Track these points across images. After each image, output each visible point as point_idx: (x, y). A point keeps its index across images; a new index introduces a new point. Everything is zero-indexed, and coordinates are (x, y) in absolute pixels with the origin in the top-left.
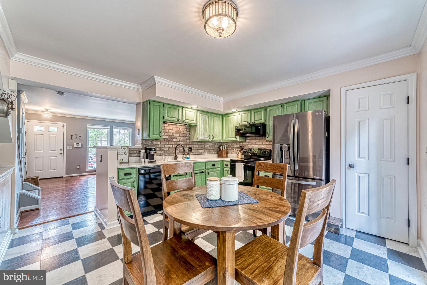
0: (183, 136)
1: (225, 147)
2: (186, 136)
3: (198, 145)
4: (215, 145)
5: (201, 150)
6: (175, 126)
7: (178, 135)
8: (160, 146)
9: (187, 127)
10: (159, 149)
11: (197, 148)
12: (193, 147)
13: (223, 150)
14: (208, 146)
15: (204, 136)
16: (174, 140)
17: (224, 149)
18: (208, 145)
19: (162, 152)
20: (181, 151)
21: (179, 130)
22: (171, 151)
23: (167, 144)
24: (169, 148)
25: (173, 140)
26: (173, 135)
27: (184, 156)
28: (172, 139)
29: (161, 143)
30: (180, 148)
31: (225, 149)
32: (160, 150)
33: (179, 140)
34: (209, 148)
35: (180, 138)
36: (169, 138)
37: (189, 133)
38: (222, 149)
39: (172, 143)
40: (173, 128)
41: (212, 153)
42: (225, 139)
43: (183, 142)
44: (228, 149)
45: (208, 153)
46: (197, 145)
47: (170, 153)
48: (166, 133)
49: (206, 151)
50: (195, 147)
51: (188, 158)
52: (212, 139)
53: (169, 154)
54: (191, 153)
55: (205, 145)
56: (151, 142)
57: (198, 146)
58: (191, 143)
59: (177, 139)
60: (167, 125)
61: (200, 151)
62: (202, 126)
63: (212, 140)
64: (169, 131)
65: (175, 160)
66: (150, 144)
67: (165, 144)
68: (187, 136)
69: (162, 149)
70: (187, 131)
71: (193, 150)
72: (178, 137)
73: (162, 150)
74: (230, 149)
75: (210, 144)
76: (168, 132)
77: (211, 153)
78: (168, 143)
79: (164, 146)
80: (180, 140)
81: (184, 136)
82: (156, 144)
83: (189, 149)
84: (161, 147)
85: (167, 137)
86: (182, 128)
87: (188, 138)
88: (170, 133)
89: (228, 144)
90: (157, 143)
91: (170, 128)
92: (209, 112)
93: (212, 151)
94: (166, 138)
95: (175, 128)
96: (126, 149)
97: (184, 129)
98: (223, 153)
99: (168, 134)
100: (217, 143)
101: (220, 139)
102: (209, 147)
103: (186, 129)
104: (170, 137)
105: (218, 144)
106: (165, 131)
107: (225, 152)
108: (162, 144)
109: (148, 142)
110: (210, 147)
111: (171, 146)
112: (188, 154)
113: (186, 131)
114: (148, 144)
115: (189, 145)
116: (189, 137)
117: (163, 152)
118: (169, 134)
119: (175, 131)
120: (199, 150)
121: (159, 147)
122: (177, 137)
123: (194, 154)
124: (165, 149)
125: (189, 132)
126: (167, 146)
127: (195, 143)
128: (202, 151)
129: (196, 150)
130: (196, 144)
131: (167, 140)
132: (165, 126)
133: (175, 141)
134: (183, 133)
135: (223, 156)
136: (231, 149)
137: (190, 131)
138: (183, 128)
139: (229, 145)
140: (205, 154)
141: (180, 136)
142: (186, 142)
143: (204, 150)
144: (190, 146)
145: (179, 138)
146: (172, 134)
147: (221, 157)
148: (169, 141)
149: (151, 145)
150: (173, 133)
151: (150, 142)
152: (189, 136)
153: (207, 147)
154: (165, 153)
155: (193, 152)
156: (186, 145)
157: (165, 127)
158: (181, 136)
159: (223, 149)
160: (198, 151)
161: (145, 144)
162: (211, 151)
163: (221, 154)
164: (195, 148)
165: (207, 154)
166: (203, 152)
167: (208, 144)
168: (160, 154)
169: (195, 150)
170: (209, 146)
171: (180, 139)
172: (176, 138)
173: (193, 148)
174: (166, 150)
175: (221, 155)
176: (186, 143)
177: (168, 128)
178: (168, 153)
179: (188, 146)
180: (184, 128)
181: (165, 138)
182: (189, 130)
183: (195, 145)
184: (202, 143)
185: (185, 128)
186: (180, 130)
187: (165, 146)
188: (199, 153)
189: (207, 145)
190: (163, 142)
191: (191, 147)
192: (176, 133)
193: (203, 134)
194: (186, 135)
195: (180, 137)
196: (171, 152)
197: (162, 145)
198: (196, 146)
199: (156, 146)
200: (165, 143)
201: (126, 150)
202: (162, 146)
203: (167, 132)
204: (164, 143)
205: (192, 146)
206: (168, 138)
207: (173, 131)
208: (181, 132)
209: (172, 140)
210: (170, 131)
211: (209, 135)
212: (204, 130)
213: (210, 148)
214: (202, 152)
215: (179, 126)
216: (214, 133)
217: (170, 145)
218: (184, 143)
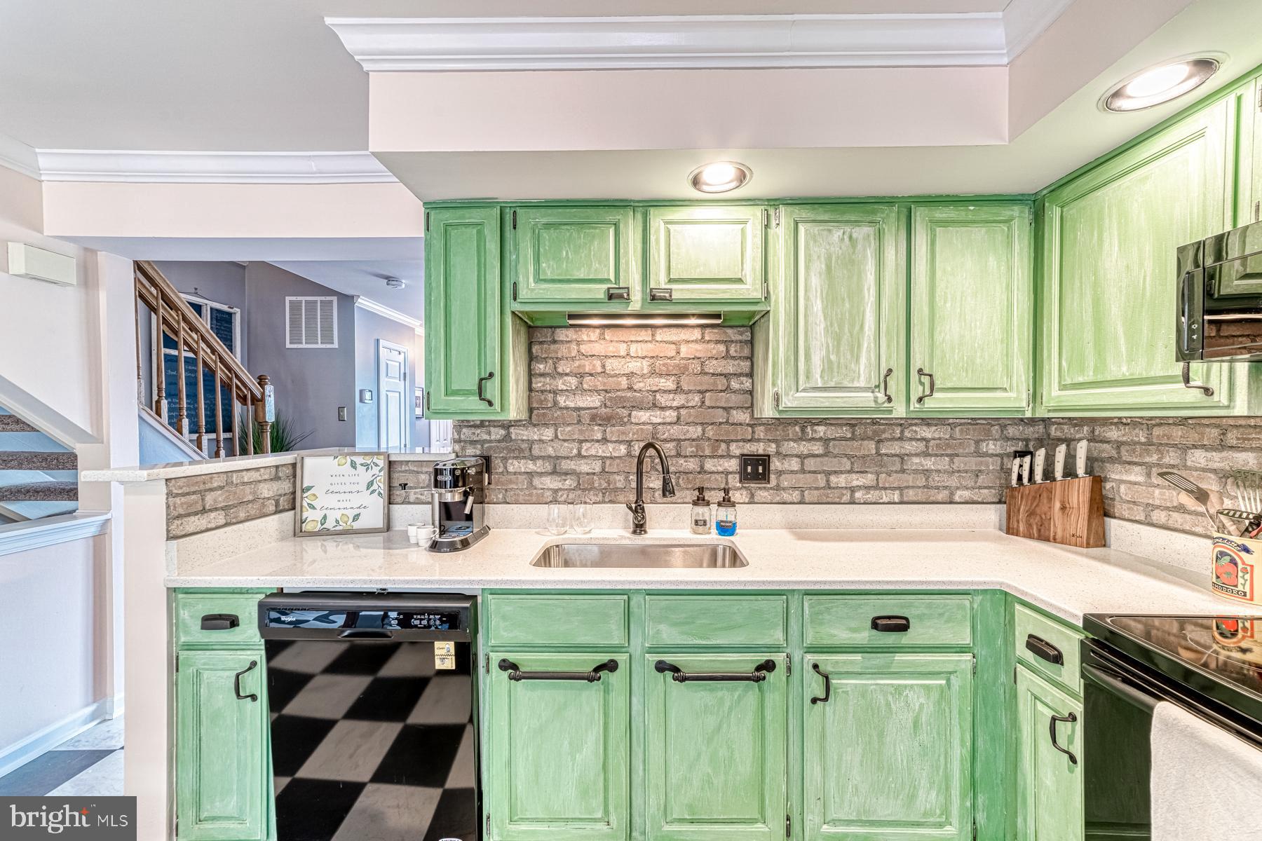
0: (699, 392)
1: (1070, 458)
2: (728, 389)
3: (821, 439)
4: (977, 442)
5: (850, 472)
6: (645, 335)
7: (670, 384)
8: (551, 451)
9: (730, 331)
10: (549, 467)
11: (811, 464)
12: (778, 453)
13: (1054, 480)
14: (909, 447)
15: (832, 384)
16: (641, 413)
17: (1070, 472)
18: (911, 439)
19: (567, 482)
20: (691, 476)
21: (673, 353)
22: (621, 478)
23: (598, 441)
24: (608, 462)
25: (634, 413)
26: (630, 388)
27: (701, 511)
28: (625, 412)
29: (556, 437)
30: (681, 461)
31: (1081, 471)
32: (554, 472)
33: (671, 415)
34: (916, 460)
35: (679, 400)
36: (608, 404)
37: (747, 370)
38: (1048, 474)
39: (623, 433)
40: (633, 347)
41: (952, 494)
42: (1056, 398)
43: (702, 424)
44: (1113, 476)
45: (910, 495)
46: (813, 439)
47: (616, 490)
48: (588, 379)
49: (895, 480)
50: (797, 456)
51: (726, 529)
52: (914, 398)
53: (609, 495)
54: (762, 495)
55: (879, 441)
56: (502, 432)
57: (817, 448)
58: (762, 428)
59: (662, 408)
60: (594, 335)
61: (833, 479)
62: (818, 306)
63: (914, 405)
64: (608, 368)
65: (634, 532)
66: (499, 441)
67: (581, 442)
68: (735, 384)
69: (566, 465)
70: (733, 358)
71: (780, 473)
72: (663, 400)
73: (566, 474)
74: (1136, 475)
75: (926, 432)
76: (599, 369)
77: (942, 495)
78: (599, 436)
79: (575, 451)
80: (683, 412)
81: (707, 391)
82: (533, 442)
83: (749, 469)
84: (558, 458)
85: (593, 401)
86: (696, 341)
87: (734, 399)
88: (616, 376)
89: (1113, 434)
90: (536, 437)
91: (611, 349)
92: (889, 201)
93: (953, 481)
94: (589, 408)
95: (643, 345)
96: (377, 465)
97: (712, 346)
98: (1057, 505)
99: (599, 382)
100: (1003, 427)
101: (1014, 399)
102: (917, 455)
103: (722, 348)
104: (611, 399)
105: (1011, 431)
106: (579, 367)
107: (1079, 493)
108: (564, 440)
109: (489, 433)
110: (926, 454)
111: (623, 449)
112: (727, 502)
113: (727, 356)
114: (490, 441)
115: (748, 445)
116: (751, 393)
117: (570, 482)
118: (605, 384)
119: (645, 363)
120: (828, 474)
121: (550, 457)
122: (658, 396)
123: (786, 496)
124: (584, 467)
125: (748, 363)
126: (593, 452)
127: (797, 428)
128: (857, 481)
129: (803, 471)
130: (802, 438)
131: (593, 418)
132: (578, 343)
133: (644, 424)
134: (703, 373)
135: (1058, 524)
136: (1140, 479)
137: (751, 358)
138: (702, 340)
139: (1119, 445)
140: (885, 499)
141: (678, 390)
142: (727, 422)
143: (878, 474)
144: (760, 448)
145: (675, 404)
146: (624, 382)
147: (1029, 536)
148: (607, 420)
149: (503, 445)
150: (630, 375)
151: (496, 429)
152: (747, 384)
153: (902, 457)
154: (584, 490)
155: (778, 488)
156: (728, 442)
157: (583, 348)
158: (690, 391)
159: (1059, 473)
160: (822, 483)
161: (473, 443)
162: (936, 479)
163: (1031, 514)
164: (794, 464)
165: (901, 503)
166: (867, 488)
167: (907, 434)
168: (556, 491)
169: (792, 472)
170: (921, 446)
171: (683, 407)
172: (655, 406)
173: (776, 464)
174: (588, 474)
175: (1035, 521)
176: (728, 432)
177: (598, 348)
178: (604, 491)
179: (736, 449)
180: (709, 342)
181: (581, 404)
182: (746, 352)
183: (792, 444)
184: (853, 426)
185: (717, 342)
186: (682, 355)
187: (584, 453)
188: (833, 495)
189: (900, 439)
190: (569, 428)
191: (761, 452)
192: (653, 373)
193: (829, 367)
194: (721, 383)
195: (683, 396)
196: (619, 485)
197: (566, 444)
198: (804, 448)
199: (530, 449)
200: (581, 432)
201: (376, 470)
202: (563, 453)
203: (591, 375)
204: (576, 437)
205: (772, 448)
206: (598, 404)
207: (634, 366)
208: (686, 368)
209: (630, 415)
210: (611, 365)
211: (890, 371)
212: (838, 339)
213: (929, 463)
214: (853, 490)
215: (674, 330)
216: (938, 352)
217: (611, 447)
218: (710, 432)
